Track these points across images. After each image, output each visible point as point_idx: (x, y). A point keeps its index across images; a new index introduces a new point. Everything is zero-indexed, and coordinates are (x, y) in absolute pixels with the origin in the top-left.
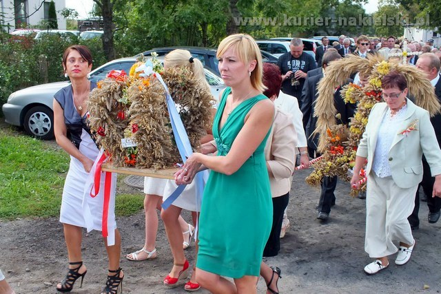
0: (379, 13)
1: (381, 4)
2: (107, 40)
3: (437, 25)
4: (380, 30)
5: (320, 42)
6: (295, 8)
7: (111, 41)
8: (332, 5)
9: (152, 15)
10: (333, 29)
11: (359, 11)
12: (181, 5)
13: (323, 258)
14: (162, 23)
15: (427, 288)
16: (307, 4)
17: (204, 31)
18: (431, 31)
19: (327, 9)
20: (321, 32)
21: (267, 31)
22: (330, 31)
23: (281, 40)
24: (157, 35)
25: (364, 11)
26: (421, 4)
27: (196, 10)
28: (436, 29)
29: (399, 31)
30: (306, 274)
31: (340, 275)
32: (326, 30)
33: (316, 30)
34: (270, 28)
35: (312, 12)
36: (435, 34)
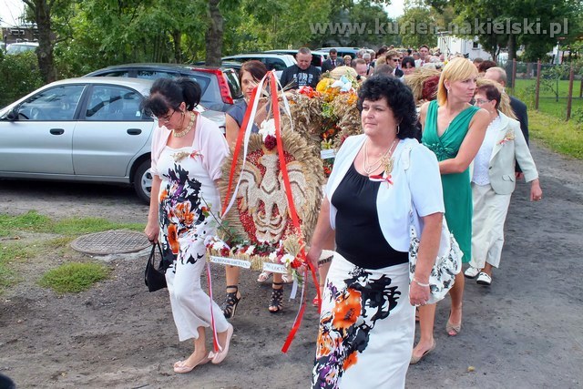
0: (405, 18)
1: (407, 5)
2: (43, 55)
4: (407, 39)
6: (296, 11)
7: (50, 57)
8: (345, 7)
9: (104, 22)
10: (346, 38)
11: (379, 14)
12: (143, 8)
14: (119, 32)
15: (472, 371)
16: (312, 6)
17: (177, 42)
18: (471, 41)
19: (339, 12)
20: (332, 42)
21: (260, 42)
22: (343, 41)
23: (278, 53)
24: (112, 48)
25: (386, 14)
26: (457, 6)
27: (163, 15)
28: (477, 39)
29: (431, 40)
32: (337, 40)
33: (325, 39)
34: (264, 37)
35: (319, 15)
36: (475, 45)
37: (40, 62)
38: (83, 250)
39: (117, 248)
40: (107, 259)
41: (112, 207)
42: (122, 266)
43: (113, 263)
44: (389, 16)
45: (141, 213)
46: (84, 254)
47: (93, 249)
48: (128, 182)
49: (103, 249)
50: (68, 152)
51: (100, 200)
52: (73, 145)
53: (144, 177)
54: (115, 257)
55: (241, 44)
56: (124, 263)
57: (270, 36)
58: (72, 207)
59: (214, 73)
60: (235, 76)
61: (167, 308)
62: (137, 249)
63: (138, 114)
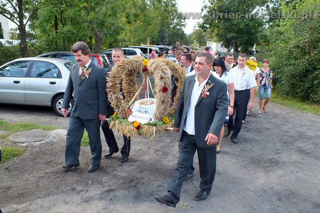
0: (194, 33)
2: (23, 46)
3: (222, 41)
5: (157, 49)
7: (26, 47)
8: (166, 28)
10: (166, 42)
11: (181, 31)
13: (124, 187)
18: (220, 44)
19: (164, 30)
20: (160, 43)
21: (129, 43)
22: (165, 43)
23: (133, 48)
25: (183, 32)
28: (222, 43)
29: (205, 43)
30: (111, 200)
31: (133, 200)
32: (163, 42)
33: (158, 42)
34: (130, 41)
35: (154, 32)
36: (222, 45)
37: (21, 50)
38: (14, 140)
39: (30, 139)
40: (24, 145)
41: (42, 117)
42: (31, 148)
43: (27, 147)
44: (185, 33)
45: (55, 120)
46: (14, 142)
47: (18, 140)
48: (50, 105)
49: (24, 140)
50: (22, 91)
51: (38, 114)
52: (25, 88)
53: (58, 104)
54: (28, 144)
55: (120, 43)
56: (33, 147)
57: (132, 40)
58: (22, 117)
59: (96, 56)
60: (106, 58)
61: (47, 171)
62: (40, 140)
63: (55, 75)
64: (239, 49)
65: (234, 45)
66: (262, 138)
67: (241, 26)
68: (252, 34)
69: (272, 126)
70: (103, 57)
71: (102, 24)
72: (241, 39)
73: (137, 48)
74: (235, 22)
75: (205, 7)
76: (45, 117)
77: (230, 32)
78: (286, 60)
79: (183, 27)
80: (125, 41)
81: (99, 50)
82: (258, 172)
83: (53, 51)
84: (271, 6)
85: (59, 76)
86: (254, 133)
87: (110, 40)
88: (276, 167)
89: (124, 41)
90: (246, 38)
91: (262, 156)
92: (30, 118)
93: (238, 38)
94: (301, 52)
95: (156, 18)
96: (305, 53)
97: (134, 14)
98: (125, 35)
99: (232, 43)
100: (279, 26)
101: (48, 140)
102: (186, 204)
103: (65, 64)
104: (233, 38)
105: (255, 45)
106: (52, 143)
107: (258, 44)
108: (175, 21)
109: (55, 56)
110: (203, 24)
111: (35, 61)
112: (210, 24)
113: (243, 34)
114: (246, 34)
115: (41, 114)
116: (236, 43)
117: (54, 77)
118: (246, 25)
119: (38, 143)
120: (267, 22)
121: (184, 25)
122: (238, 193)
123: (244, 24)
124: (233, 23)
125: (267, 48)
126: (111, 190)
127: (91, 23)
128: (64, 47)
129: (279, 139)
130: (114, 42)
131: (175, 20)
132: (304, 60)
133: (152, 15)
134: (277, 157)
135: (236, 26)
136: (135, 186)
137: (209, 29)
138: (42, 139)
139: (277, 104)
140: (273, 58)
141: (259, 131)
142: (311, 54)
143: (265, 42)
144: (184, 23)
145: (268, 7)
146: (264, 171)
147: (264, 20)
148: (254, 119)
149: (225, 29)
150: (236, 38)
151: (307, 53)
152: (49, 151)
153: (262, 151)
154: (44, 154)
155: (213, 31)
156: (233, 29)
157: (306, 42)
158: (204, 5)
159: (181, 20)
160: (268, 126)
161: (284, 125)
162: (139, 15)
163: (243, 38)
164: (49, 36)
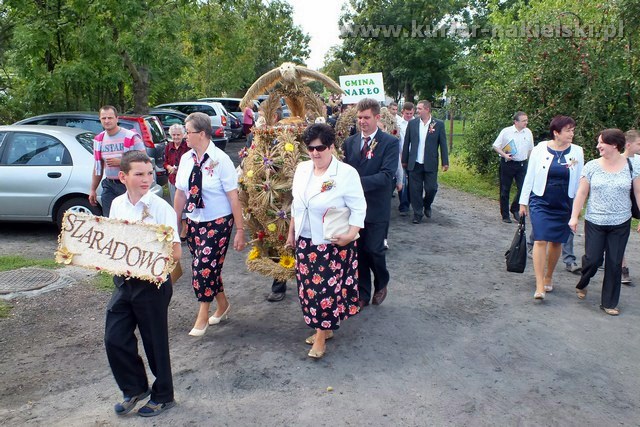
0: (326, 69)
1: (327, 58)
16: (240, 60)
17: (121, 92)
19: (266, 64)
21: (197, 92)
23: (208, 101)
26: (362, 59)
30: (188, 388)
34: (199, 87)
35: (247, 68)
39: (19, 286)
40: (8, 297)
41: (35, 244)
42: (23, 304)
43: (13, 301)
48: (51, 220)
49: (6, 287)
51: (26, 238)
54: (16, 295)
55: (181, 93)
56: (25, 300)
57: (204, 86)
59: (136, 120)
60: (157, 122)
61: (60, 343)
62: (39, 286)
63: (58, 159)
64: (416, 98)
65: (405, 89)
66: (464, 264)
67: (417, 52)
68: (439, 69)
69: (483, 242)
70: (151, 121)
71: (145, 54)
72: (419, 77)
73: (215, 101)
74: (406, 45)
75: (347, 17)
76: (42, 243)
77: (396, 65)
78: (504, 116)
79: (304, 58)
80: (190, 88)
81: (142, 108)
82: (460, 326)
83: (45, 112)
84: (472, 13)
85: (67, 160)
86: (450, 256)
87: (159, 86)
88: (491, 315)
89: (187, 87)
90: (429, 75)
91: (466, 296)
92: (10, 247)
93: (413, 76)
94: (531, 101)
95: (250, 41)
96: (538, 102)
97: (208, 35)
98: (191, 75)
99: (400, 86)
100: (490, 52)
101: (54, 285)
102: (330, 388)
103: (78, 138)
104: (402, 76)
105: (446, 90)
106: (64, 292)
107: (451, 87)
108: (289, 46)
109: (52, 122)
110: (345, 50)
111: (15, 132)
112: (358, 52)
113: (421, 67)
114: (428, 69)
115: (32, 238)
116: (409, 86)
117: (57, 164)
118: (427, 51)
119: (35, 292)
120: (467, 44)
121: (306, 54)
122: (425, 363)
123: (422, 49)
124: (402, 47)
125: (467, 93)
126: (187, 372)
127: (123, 53)
128: (68, 104)
129: (496, 264)
130: (167, 91)
131: (288, 43)
132: (535, 116)
133: (242, 35)
134: (492, 296)
135: (408, 53)
136: (233, 362)
137: (355, 60)
138: (43, 284)
139: (490, 199)
140: (480, 114)
141: (458, 250)
142: (548, 104)
143: (462, 82)
144: (307, 50)
145: (466, 15)
146: (470, 323)
147: (461, 41)
148: (449, 230)
149: (388, 59)
150: (409, 76)
151: (541, 102)
152: (59, 306)
153: (464, 287)
154: (50, 312)
155: (363, 64)
156: (402, 60)
157: (538, 81)
158: (344, 12)
159: (299, 42)
160: (475, 241)
161: (505, 238)
162: (216, 37)
163: (421, 75)
164: (39, 81)
